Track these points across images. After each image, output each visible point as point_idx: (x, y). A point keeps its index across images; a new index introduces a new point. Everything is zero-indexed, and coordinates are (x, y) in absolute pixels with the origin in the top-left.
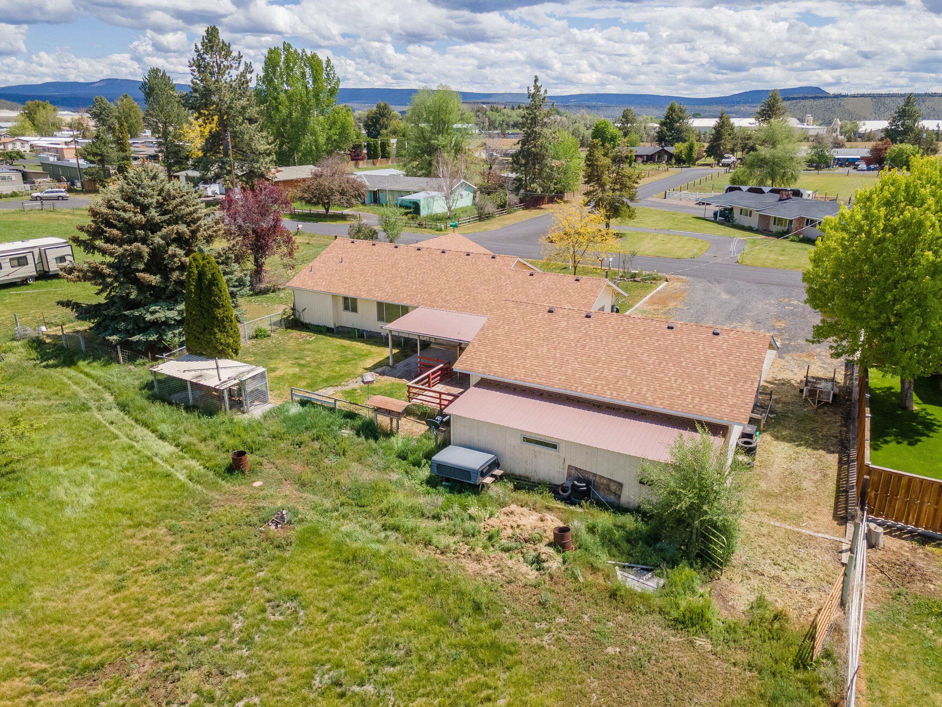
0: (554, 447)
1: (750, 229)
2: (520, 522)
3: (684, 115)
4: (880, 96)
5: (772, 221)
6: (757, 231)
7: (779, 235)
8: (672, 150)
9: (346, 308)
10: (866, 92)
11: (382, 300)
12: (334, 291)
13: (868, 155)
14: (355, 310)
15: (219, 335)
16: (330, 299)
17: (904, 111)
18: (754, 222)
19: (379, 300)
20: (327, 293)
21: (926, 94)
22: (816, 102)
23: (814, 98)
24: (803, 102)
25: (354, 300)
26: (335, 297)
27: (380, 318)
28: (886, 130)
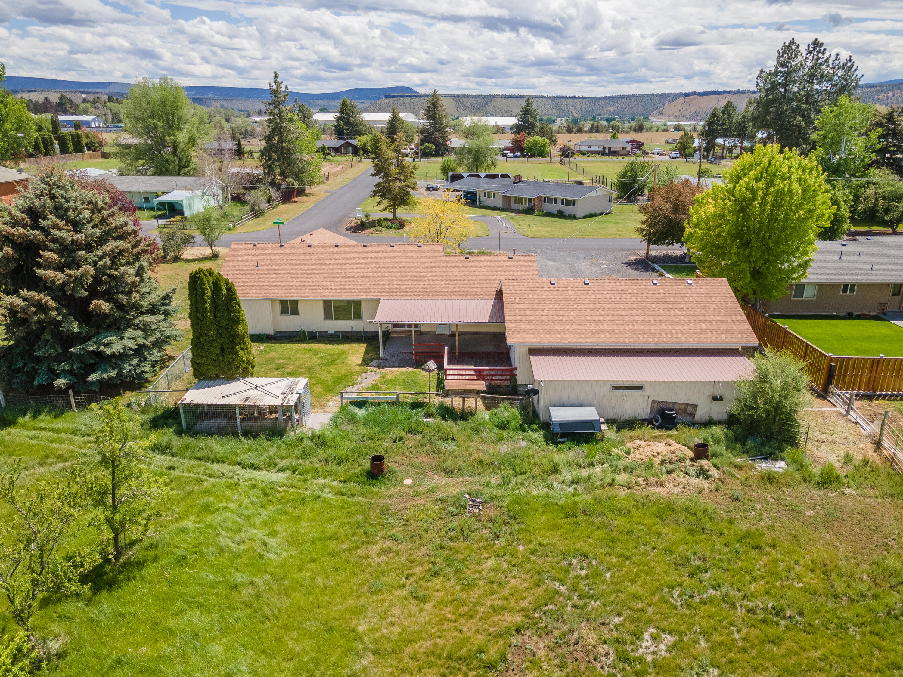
0: (640, 388)
1: (496, 209)
2: (658, 451)
3: (355, 110)
4: (459, 96)
5: (513, 201)
6: (503, 210)
7: (529, 211)
8: (355, 142)
9: (284, 312)
10: (449, 93)
11: (330, 298)
12: (272, 296)
13: (510, 145)
14: (295, 311)
15: (241, 353)
16: (269, 304)
17: (527, 110)
18: (499, 202)
19: (326, 298)
20: (265, 299)
21: (491, 96)
22: (413, 100)
23: (410, 96)
24: (402, 100)
25: (295, 303)
26: (273, 301)
27: (328, 316)
28: (517, 125)
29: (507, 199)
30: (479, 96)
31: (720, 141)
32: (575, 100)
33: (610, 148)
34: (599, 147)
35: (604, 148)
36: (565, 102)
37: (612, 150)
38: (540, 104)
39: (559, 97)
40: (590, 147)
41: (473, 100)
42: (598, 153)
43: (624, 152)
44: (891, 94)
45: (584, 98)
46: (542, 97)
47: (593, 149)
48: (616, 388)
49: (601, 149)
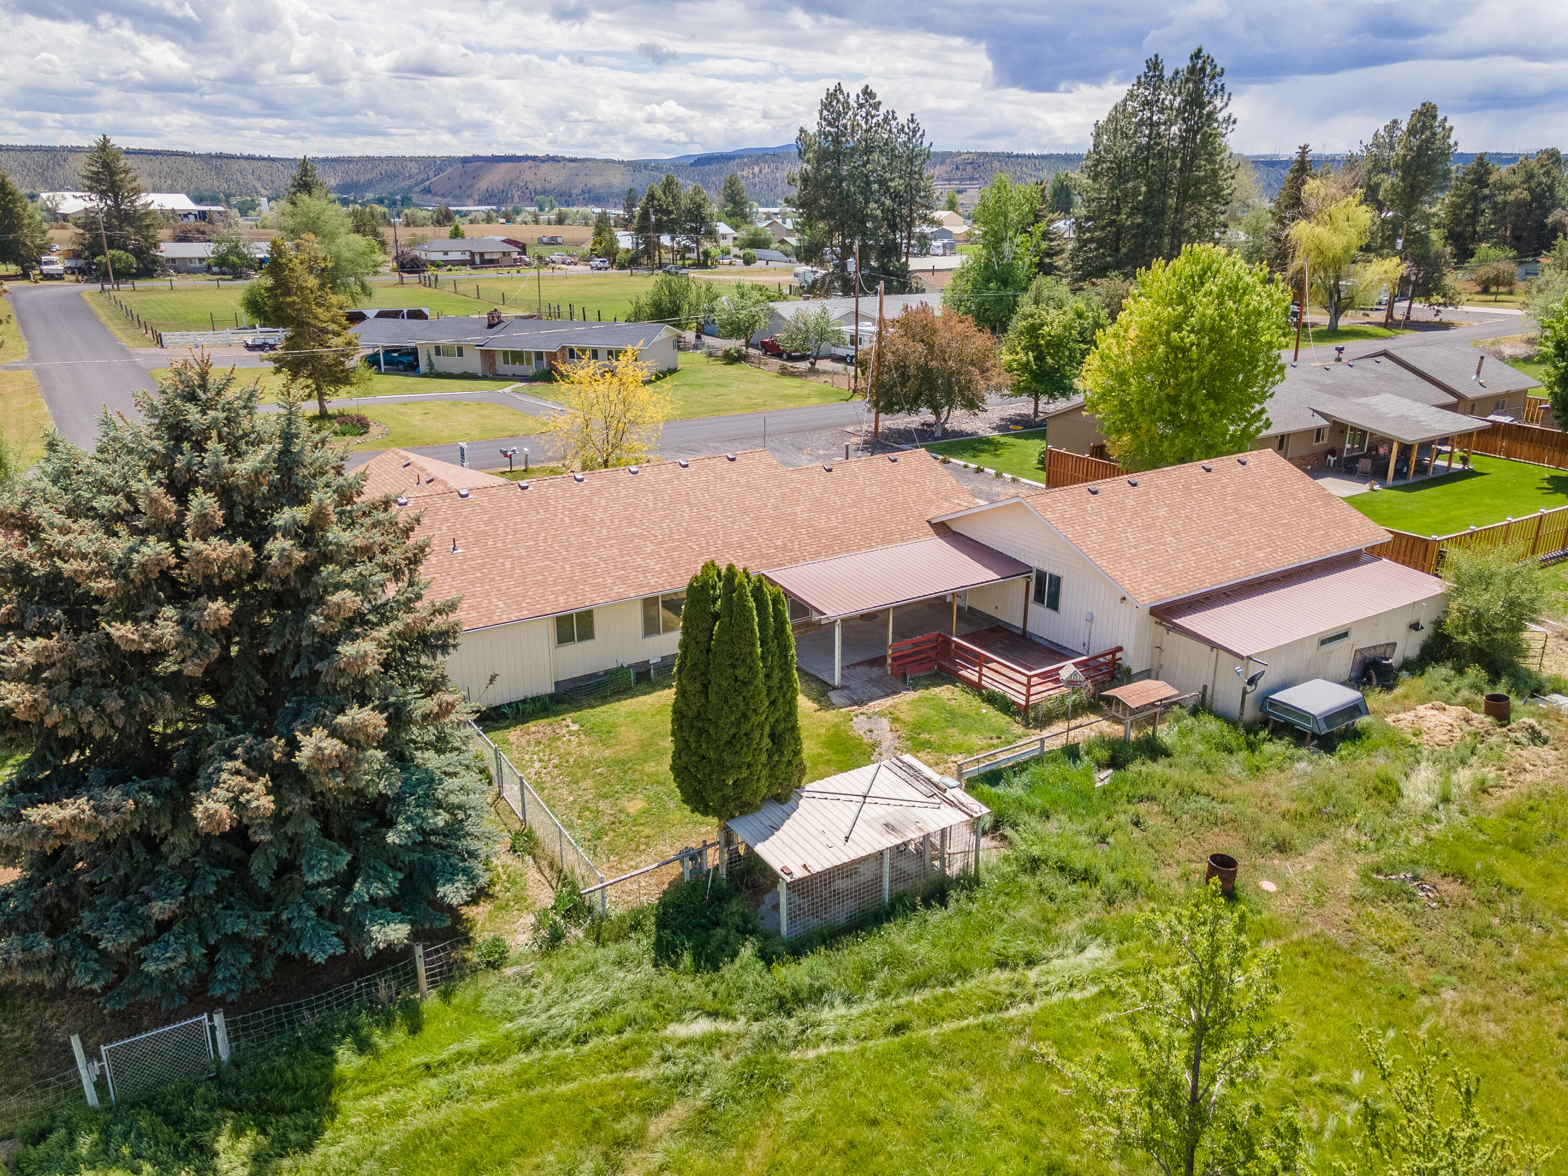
0: (1345, 635)
5: (499, 360)
9: (565, 639)
25: (587, 615)
27: (650, 629)
29: (488, 356)
30: (37, 149)
31: (665, 240)
32: (255, 163)
33: (482, 254)
34: (463, 253)
35: (472, 254)
36: (235, 165)
37: (487, 257)
38: (182, 168)
39: (219, 156)
40: (446, 253)
41: (23, 157)
42: (463, 263)
43: (507, 261)
44: (757, 170)
45: (273, 160)
46: (184, 154)
47: (452, 256)
48: (1323, 642)
49: (467, 257)
